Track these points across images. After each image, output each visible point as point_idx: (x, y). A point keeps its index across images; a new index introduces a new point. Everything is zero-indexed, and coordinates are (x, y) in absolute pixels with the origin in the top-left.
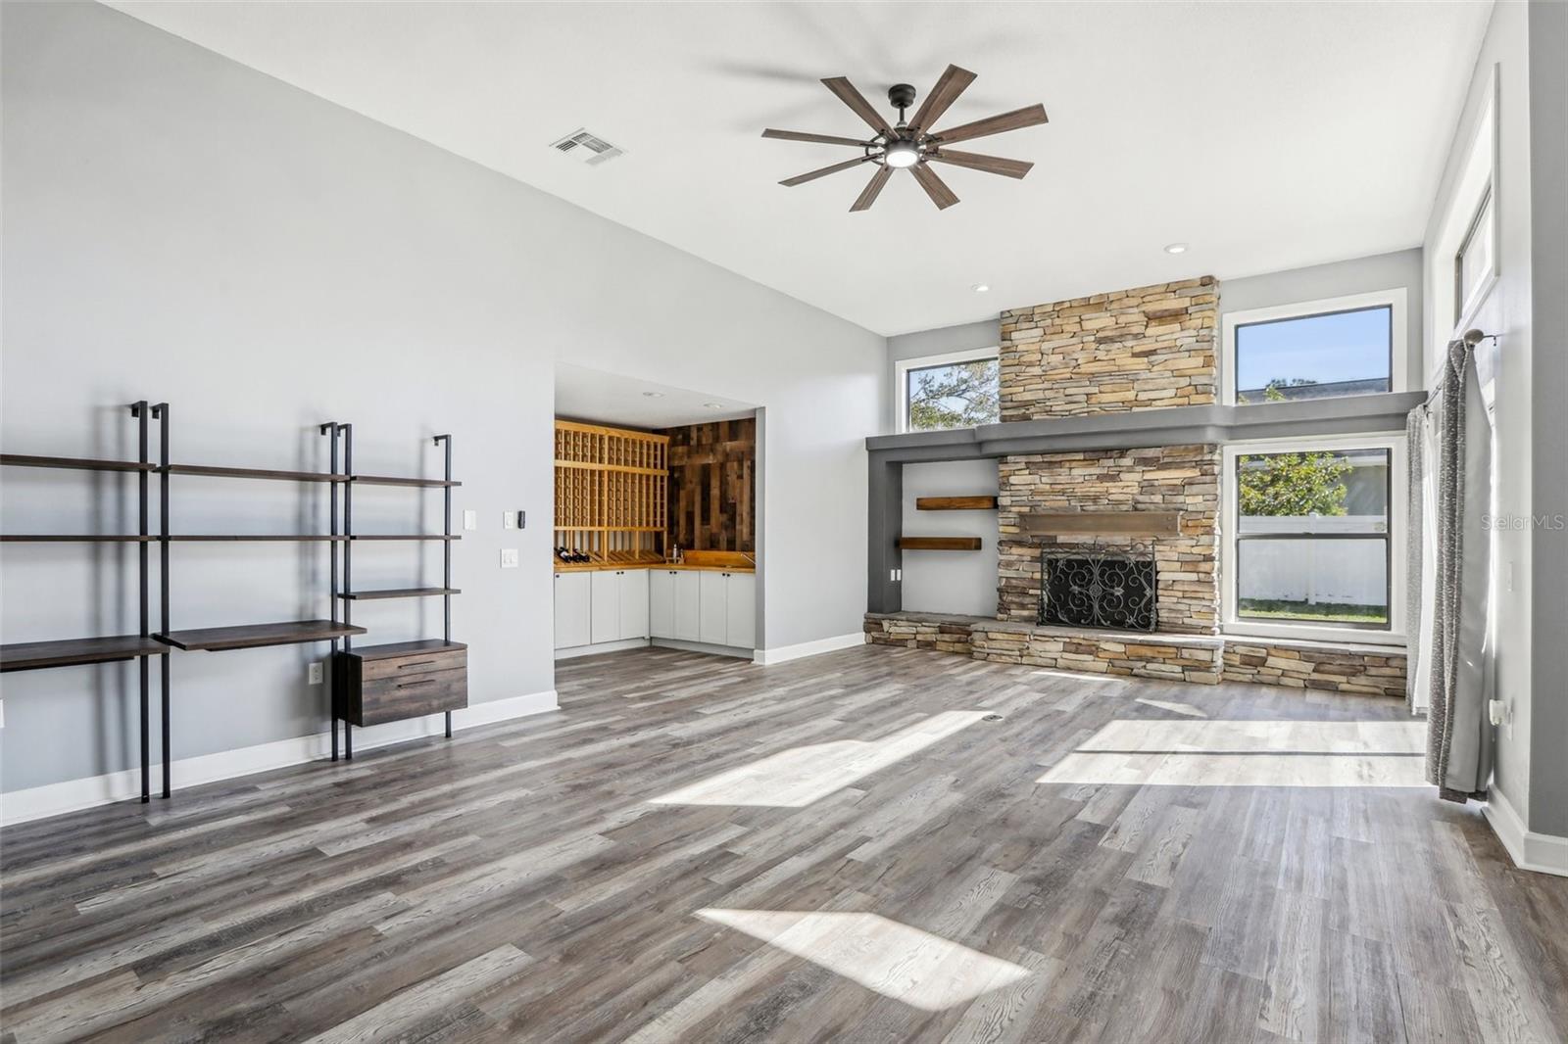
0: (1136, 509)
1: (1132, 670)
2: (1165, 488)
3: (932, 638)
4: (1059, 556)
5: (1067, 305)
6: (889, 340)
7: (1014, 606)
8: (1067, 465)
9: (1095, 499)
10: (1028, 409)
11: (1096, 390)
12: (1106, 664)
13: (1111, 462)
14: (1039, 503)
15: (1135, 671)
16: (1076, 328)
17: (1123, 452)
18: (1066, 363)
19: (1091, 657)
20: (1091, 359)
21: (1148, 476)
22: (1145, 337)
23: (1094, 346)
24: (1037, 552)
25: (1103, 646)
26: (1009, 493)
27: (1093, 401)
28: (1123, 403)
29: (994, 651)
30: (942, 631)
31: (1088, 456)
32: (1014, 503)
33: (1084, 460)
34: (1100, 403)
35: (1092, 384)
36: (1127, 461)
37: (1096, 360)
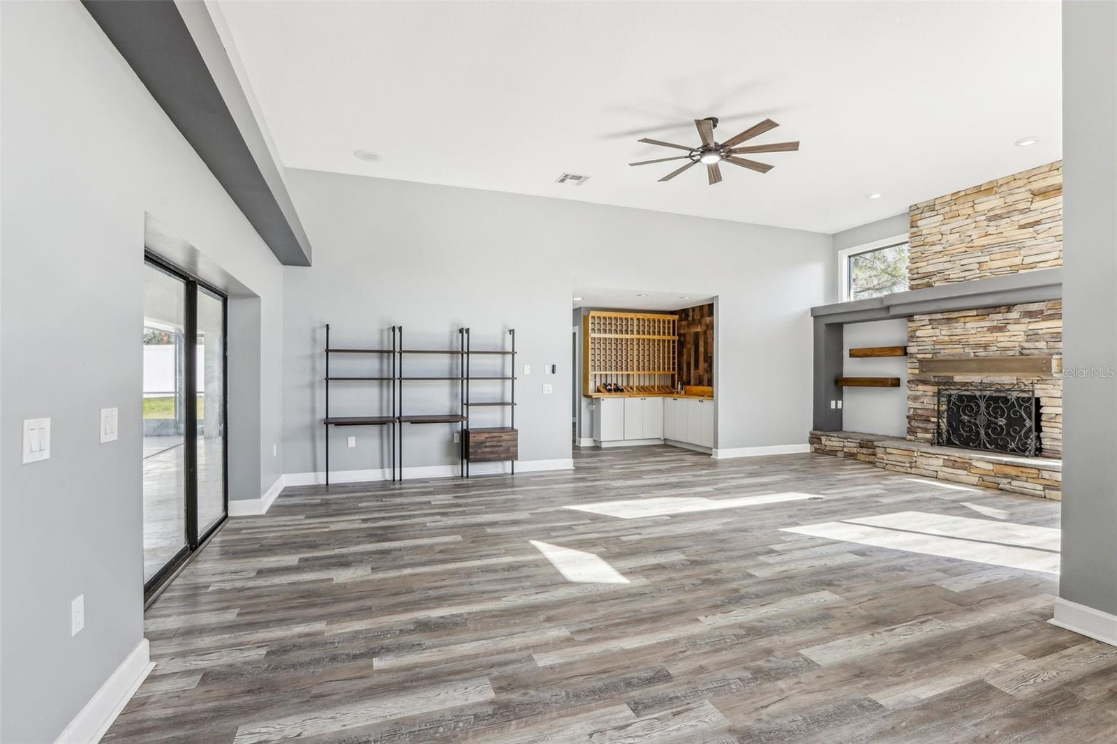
0: (1022, 354)
1: (999, 484)
2: (1048, 336)
3: (855, 450)
4: (953, 392)
5: (963, 193)
6: (833, 235)
7: (919, 430)
8: (962, 320)
9: (986, 347)
10: (931, 279)
11: (987, 259)
12: (977, 479)
13: (999, 316)
14: (938, 351)
15: (1001, 486)
16: (970, 211)
17: (1009, 307)
18: (962, 240)
19: (965, 472)
20: (983, 234)
21: (1033, 326)
22: (1031, 211)
23: (986, 223)
24: (935, 389)
25: (975, 463)
26: (915, 344)
27: (984, 267)
28: (1010, 267)
29: (891, 462)
30: (861, 446)
31: (980, 312)
32: (920, 352)
33: (977, 316)
34: (990, 269)
35: (984, 254)
36: (1014, 315)
37: (987, 235)
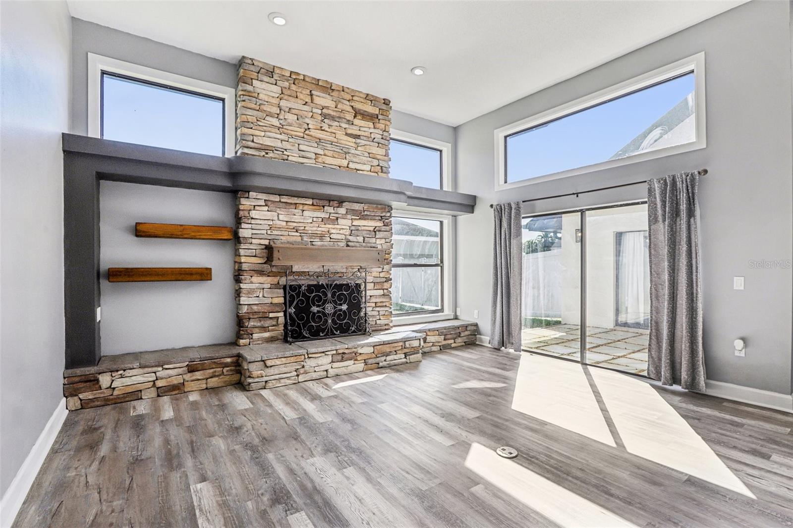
0: (348, 246)
1: (378, 364)
2: (365, 232)
5: (302, 77)
7: (257, 330)
8: (301, 207)
9: (322, 237)
10: (267, 153)
11: (321, 152)
12: (363, 364)
13: (331, 210)
14: (277, 237)
15: (381, 364)
16: (308, 99)
17: (341, 201)
18: (300, 125)
20: (319, 128)
21: (356, 223)
22: (352, 124)
23: (320, 118)
24: (275, 280)
25: (360, 351)
26: (250, 226)
27: (320, 160)
28: (340, 167)
29: (273, 377)
30: (191, 369)
31: (315, 201)
32: (254, 236)
33: (313, 205)
34: (324, 163)
35: (320, 147)
36: (342, 211)
37: (321, 129)
